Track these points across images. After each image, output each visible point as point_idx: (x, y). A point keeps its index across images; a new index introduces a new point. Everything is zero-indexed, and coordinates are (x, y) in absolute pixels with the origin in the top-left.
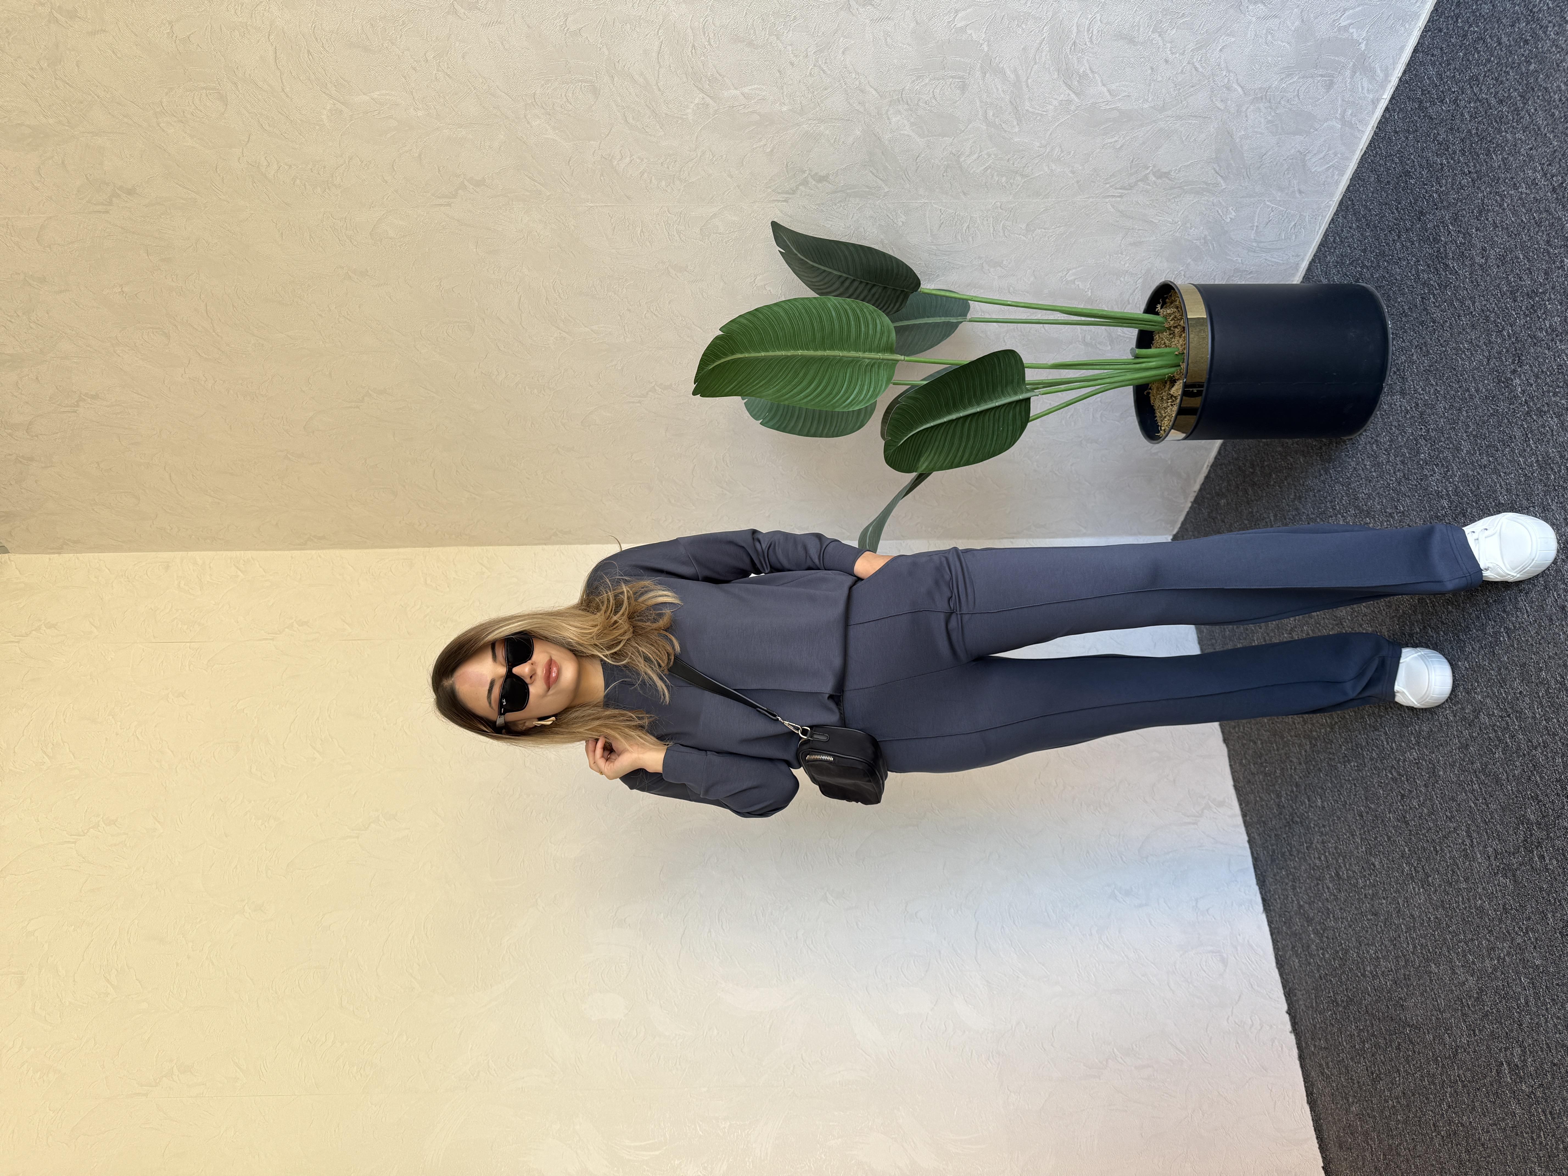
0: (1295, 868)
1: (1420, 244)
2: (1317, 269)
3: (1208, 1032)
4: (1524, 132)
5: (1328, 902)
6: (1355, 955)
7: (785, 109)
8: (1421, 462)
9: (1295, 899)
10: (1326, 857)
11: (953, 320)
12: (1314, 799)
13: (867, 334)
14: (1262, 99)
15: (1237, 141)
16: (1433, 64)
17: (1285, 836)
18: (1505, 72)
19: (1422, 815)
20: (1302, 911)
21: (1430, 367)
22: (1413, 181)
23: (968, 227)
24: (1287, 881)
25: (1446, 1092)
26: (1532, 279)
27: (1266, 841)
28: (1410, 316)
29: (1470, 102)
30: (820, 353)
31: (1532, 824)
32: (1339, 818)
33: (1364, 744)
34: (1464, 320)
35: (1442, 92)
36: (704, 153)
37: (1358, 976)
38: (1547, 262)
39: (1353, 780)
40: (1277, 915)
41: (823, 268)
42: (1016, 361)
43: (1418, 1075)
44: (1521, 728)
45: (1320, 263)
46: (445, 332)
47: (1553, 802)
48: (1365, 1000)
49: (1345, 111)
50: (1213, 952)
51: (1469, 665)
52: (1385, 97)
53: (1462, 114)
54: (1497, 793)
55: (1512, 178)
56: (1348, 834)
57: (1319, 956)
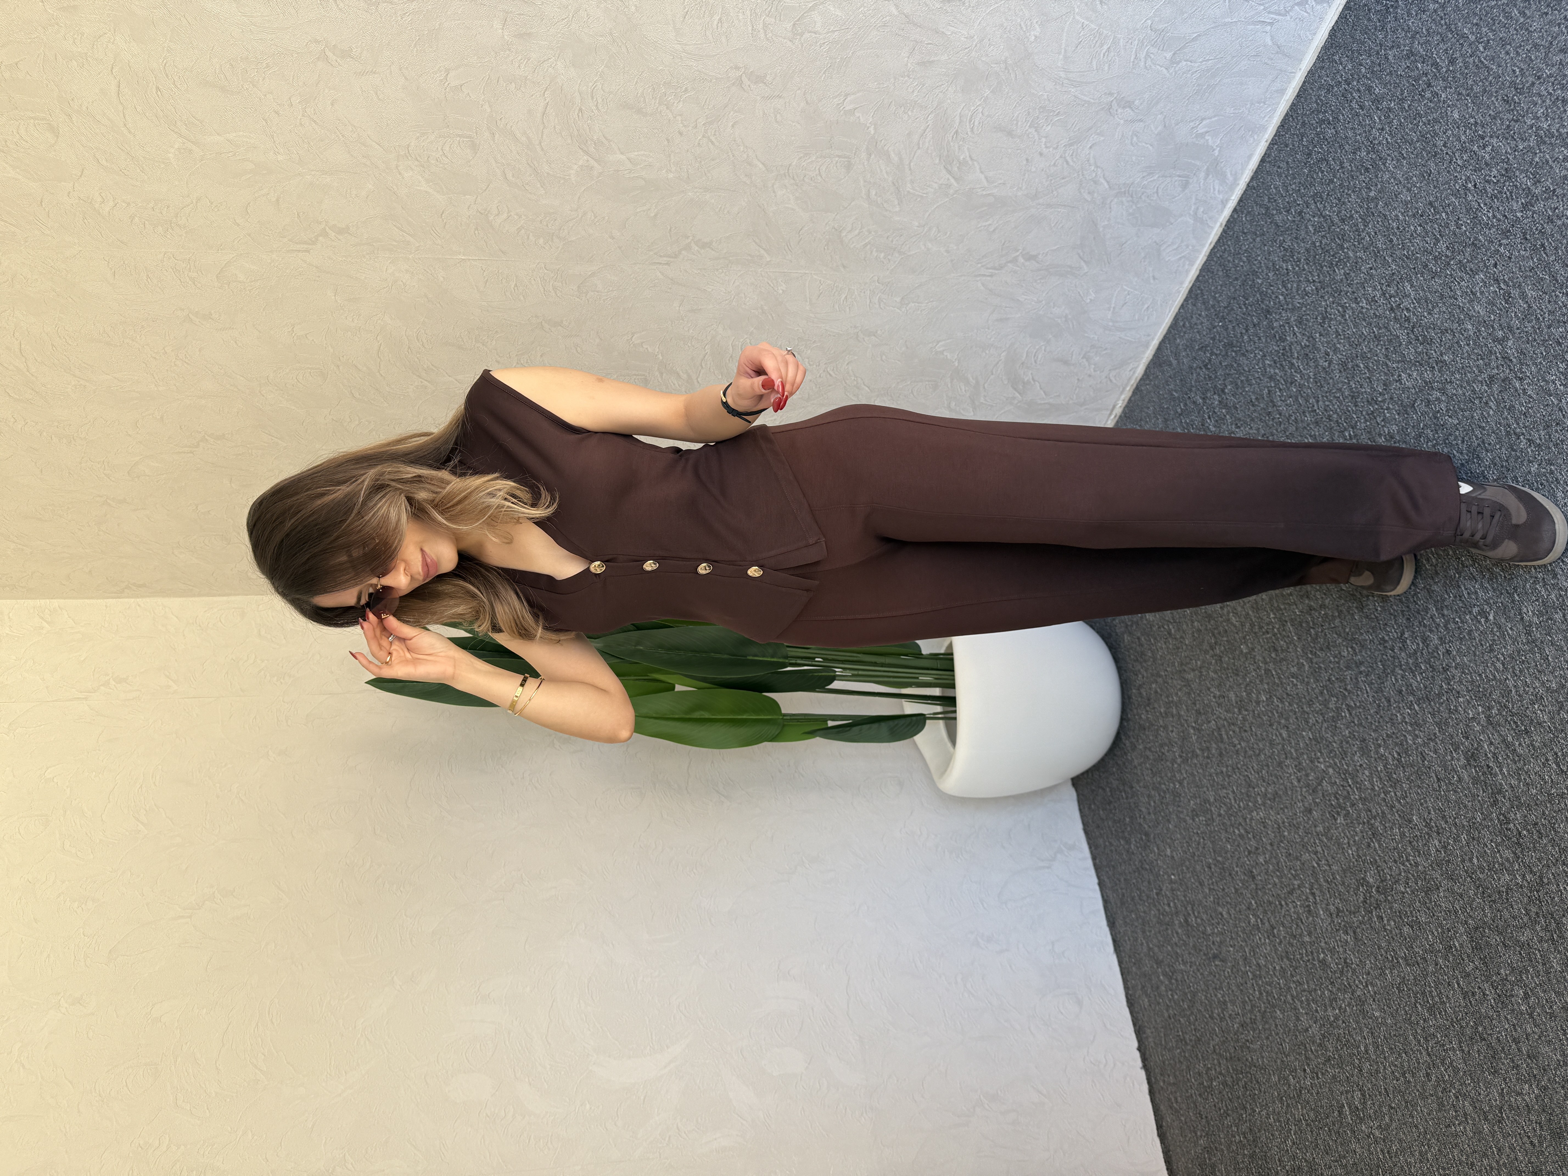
0: (1145, 912)
1: (1266, 341)
2: (1167, 349)
3: (1067, 1073)
4: (1364, 252)
5: (1177, 946)
6: (1203, 997)
7: (671, 176)
9: (1144, 942)
10: (1175, 903)
12: (1163, 848)
14: (1125, 194)
15: (1101, 229)
16: (1280, 175)
17: (1134, 881)
19: (1268, 871)
20: (1151, 953)
22: (1260, 281)
23: (847, 298)
24: (1136, 924)
25: (1291, 1129)
26: (1371, 388)
27: (1116, 884)
29: (1314, 217)
31: (1371, 887)
32: (1188, 869)
33: (1212, 800)
34: (1308, 418)
35: (1288, 202)
36: (585, 214)
37: (1206, 1018)
38: (1386, 374)
39: (1202, 833)
40: (1127, 956)
44: (1361, 798)
45: (1169, 344)
47: (1390, 868)
48: (1213, 1040)
49: (1197, 209)
50: (1068, 994)
51: (1313, 735)
52: (1233, 198)
53: (1306, 227)
54: (1339, 856)
55: (1354, 292)
56: (1197, 884)
57: (1168, 997)
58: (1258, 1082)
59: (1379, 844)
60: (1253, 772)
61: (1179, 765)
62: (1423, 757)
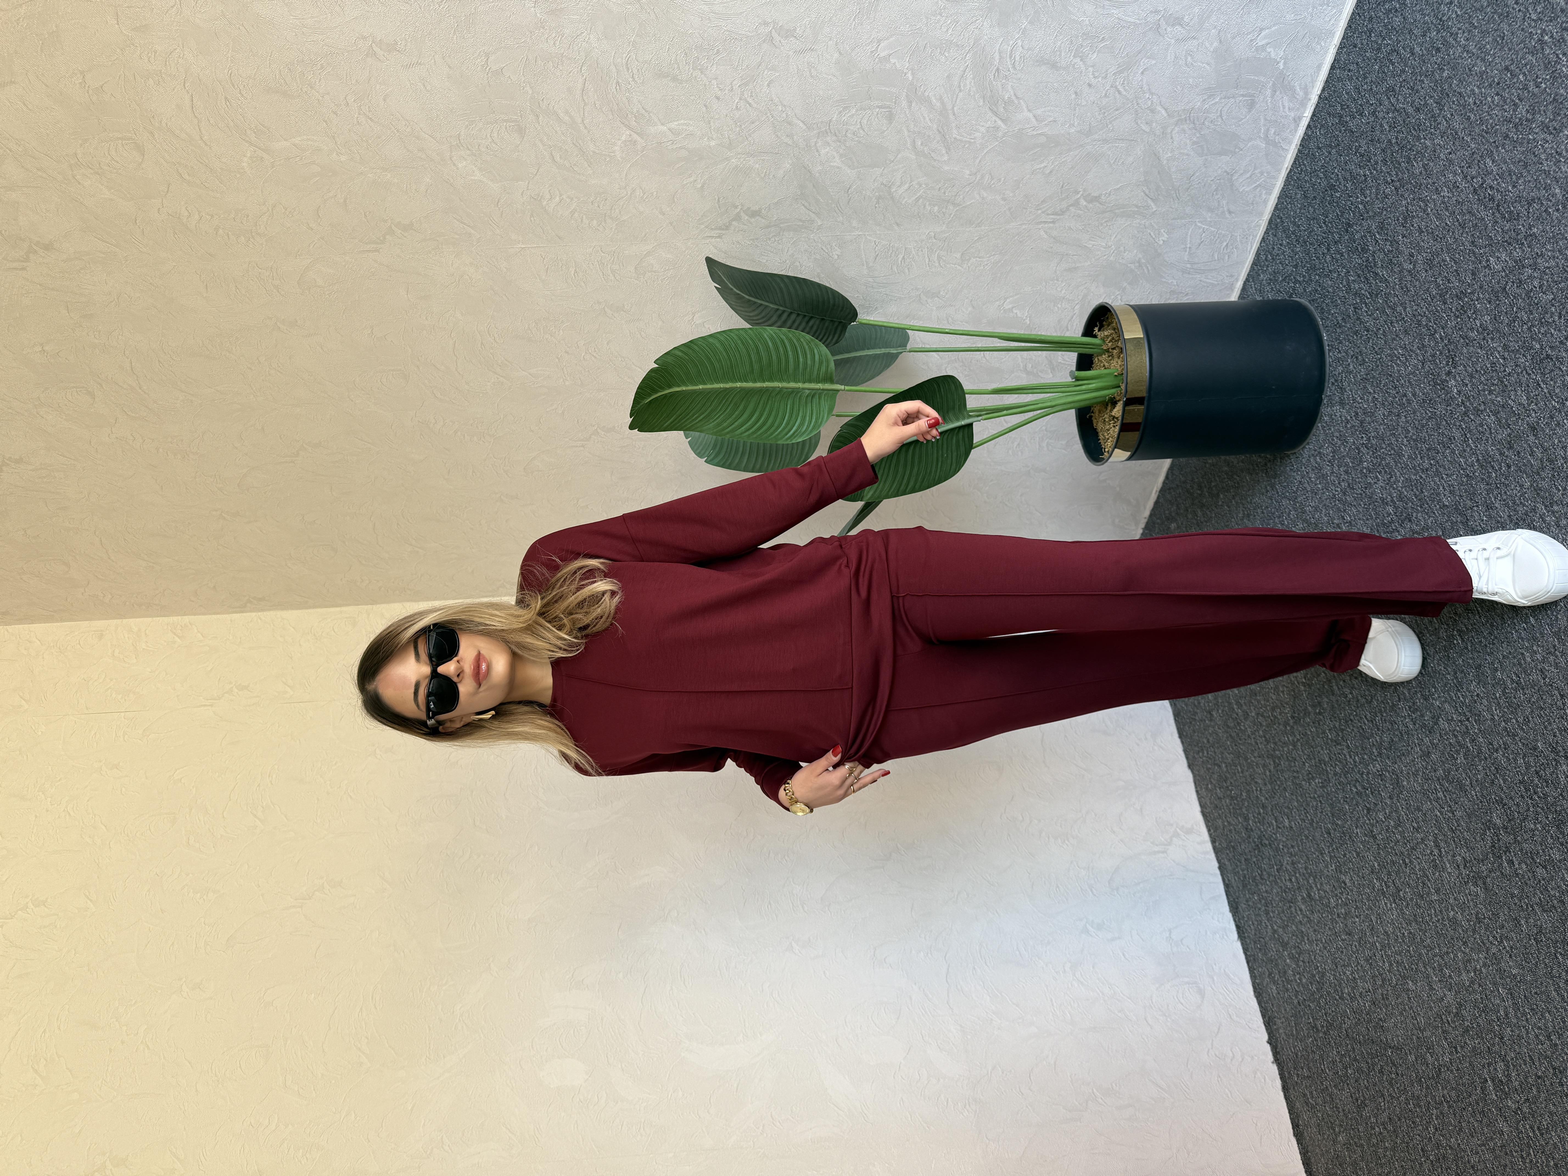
0: (1266, 891)
1: (1349, 255)
2: (1252, 288)
3: (1189, 1066)
4: (1442, 137)
5: (1301, 924)
6: (1332, 977)
7: (713, 143)
8: (1365, 471)
9: (1268, 924)
10: (1296, 878)
11: (893, 351)
12: (1281, 819)
13: (805, 363)
14: (1186, 120)
15: (1165, 162)
16: (1350, 79)
17: (1255, 860)
18: (1419, 81)
19: (1389, 828)
20: (1276, 936)
21: (1367, 375)
22: (1338, 195)
23: (903, 258)
24: (1260, 906)
25: (1433, 1114)
26: (1460, 281)
27: (1237, 866)
28: (1344, 326)
29: (1388, 113)
30: (758, 385)
31: (1498, 828)
32: (1307, 838)
33: (1327, 759)
34: (1397, 326)
35: (1360, 105)
36: (634, 190)
37: (1336, 999)
38: (1473, 263)
39: (1319, 797)
40: (1252, 943)
41: (759, 302)
42: (956, 387)
43: (1402, 1098)
44: (1481, 731)
45: (1254, 282)
46: (379, 381)
47: (1518, 805)
48: (1345, 1023)
49: (1268, 129)
50: (1188, 983)
52: (1306, 115)
53: (1381, 125)
55: (1434, 183)
56: (1317, 853)
57: (1296, 982)
58: (1395, 1065)
59: (1503, 780)
60: (1366, 722)
61: (1292, 727)
62: (1543, 673)
